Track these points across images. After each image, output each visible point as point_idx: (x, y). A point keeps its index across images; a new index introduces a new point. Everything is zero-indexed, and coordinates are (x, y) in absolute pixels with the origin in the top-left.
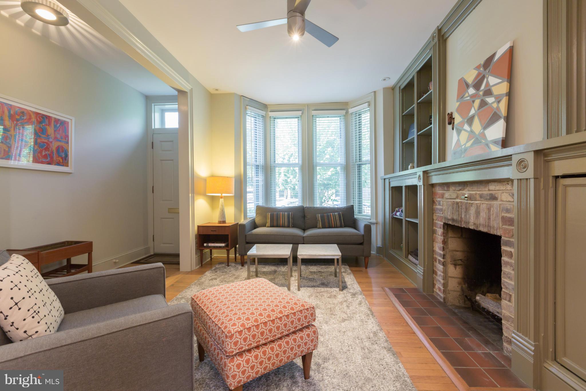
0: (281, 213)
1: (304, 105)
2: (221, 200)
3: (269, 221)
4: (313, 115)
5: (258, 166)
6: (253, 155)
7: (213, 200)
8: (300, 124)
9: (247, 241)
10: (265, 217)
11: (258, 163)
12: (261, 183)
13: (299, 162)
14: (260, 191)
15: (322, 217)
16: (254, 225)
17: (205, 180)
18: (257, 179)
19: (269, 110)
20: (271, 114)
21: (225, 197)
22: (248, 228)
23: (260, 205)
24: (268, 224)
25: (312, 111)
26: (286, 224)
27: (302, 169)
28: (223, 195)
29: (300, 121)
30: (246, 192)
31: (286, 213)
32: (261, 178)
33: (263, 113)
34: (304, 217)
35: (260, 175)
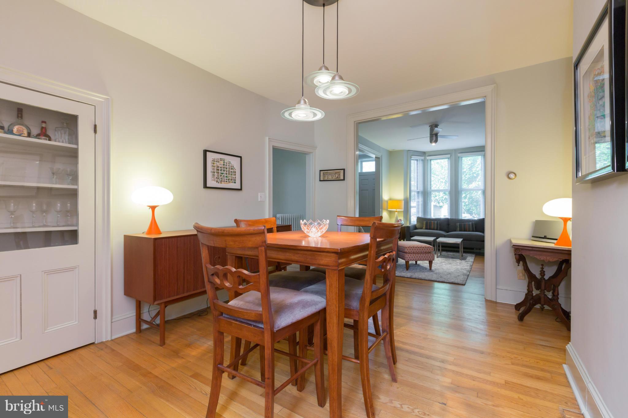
0: (433, 221)
1: (452, 150)
2: (396, 213)
3: (425, 226)
4: (459, 157)
5: (419, 192)
6: (415, 184)
7: (391, 213)
8: (449, 162)
9: (411, 236)
10: (423, 224)
11: (418, 190)
12: (421, 203)
13: (448, 188)
14: (420, 208)
15: (460, 226)
16: (415, 227)
17: (387, 202)
18: (418, 200)
19: (427, 155)
20: (428, 158)
21: (398, 212)
22: (411, 228)
23: (420, 216)
24: (424, 227)
25: (458, 154)
26: (436, 228)
27: (451, 193)
28: (397, 210)
29: (449, 160)
30: (411, 207)
31: (436, 222)
32: (421, 200)
33: (423, 158)
34: (448, 225)
35: (420, 197)
